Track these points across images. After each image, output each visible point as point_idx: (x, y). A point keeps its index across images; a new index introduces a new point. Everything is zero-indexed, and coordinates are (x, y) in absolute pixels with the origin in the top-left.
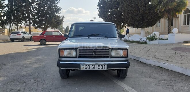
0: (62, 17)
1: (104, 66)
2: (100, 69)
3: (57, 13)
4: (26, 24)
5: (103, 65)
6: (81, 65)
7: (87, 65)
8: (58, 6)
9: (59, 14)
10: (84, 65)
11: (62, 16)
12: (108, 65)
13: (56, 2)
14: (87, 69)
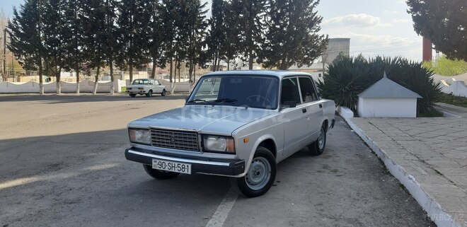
0: (322, 39)
1: (186, 167)
2: (181, 172)
3: (310, 29)
4: (244, 58)
5: (186, 165)
6: (153, 160)
7: (162, 162)
8: (315, 13)
9: (316, 31)
10: (158, 161)
11: (323, 36)
12: (193, 165)
13: (312, 4)
14: (162, 169)
